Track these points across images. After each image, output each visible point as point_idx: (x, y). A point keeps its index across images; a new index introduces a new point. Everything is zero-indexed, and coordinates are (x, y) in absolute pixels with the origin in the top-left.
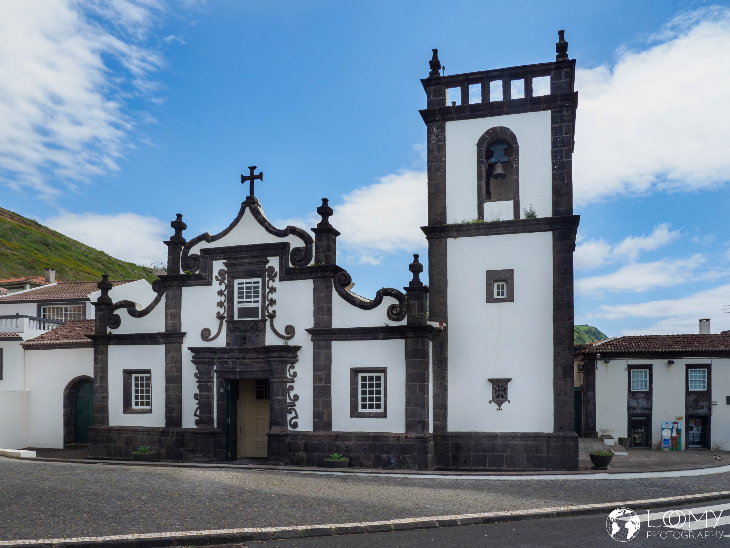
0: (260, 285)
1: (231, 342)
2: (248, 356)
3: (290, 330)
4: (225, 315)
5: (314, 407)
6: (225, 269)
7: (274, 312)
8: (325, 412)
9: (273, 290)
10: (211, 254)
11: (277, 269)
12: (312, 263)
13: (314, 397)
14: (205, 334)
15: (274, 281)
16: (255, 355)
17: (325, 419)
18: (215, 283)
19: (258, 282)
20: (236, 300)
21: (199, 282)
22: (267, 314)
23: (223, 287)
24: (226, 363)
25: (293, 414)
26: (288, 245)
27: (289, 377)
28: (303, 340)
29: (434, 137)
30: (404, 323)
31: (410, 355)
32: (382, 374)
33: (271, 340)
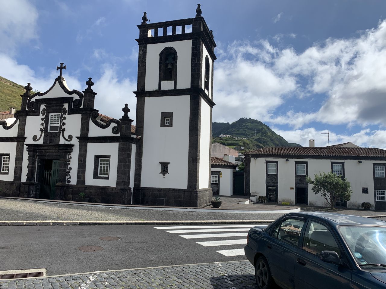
0: (60, 116)
1: (45, 142)
2: (51, 148)
3: (70, 137)
4: (44, 129)
5: (78, 173)
6: (46, 108)
7: (64, 128)
8: (82, 175)
9: (65, 118)
10: (40, 101)
11: (67, 109)
12: (82, 107)
13: (78, 168)
14: (35, 138)
15: (65, 114)
16: (54, 148)
17: (82, 179)
18: (41, 114)
19: (59, 115)
20: (49, 123)
21: (34, 114)
22: (61, 129)
23: (44, 117)
24: (42, 152)
25: (69, 177)
26: (72, 98)
27: (68, 159)
28: (75, 142)
29: (141, 51)
30: (119, 135)
31: (120, 150)
32: (109, 159)
33: (62, 141)
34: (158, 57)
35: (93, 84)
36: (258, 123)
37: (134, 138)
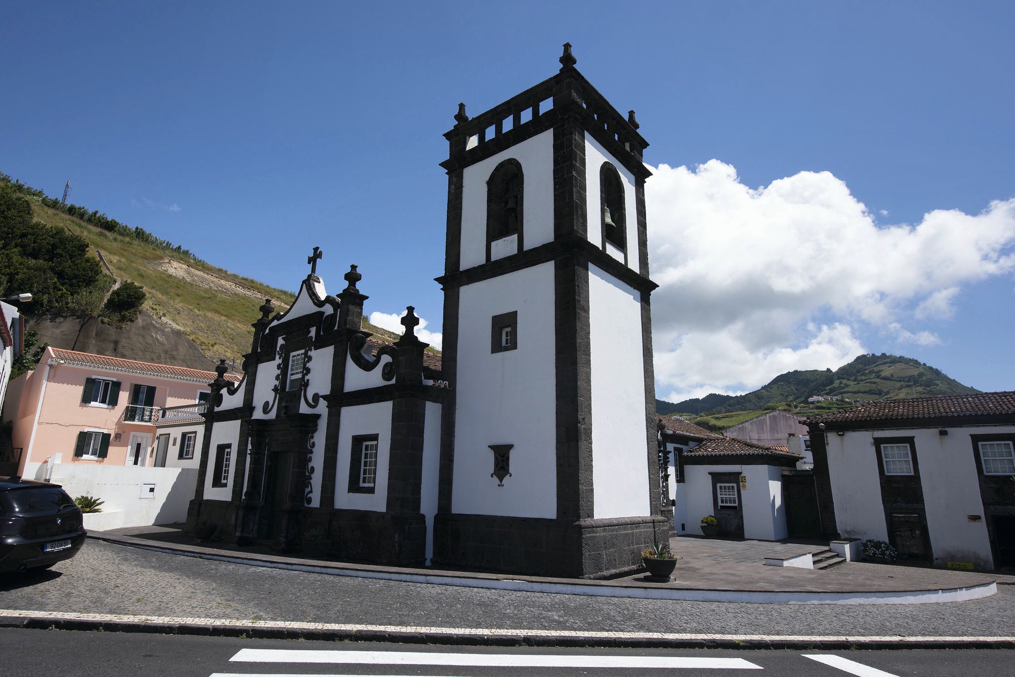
0: (303, 356)
1: (279, 413)
3: (316, 398)
4: (279, 388)
5: (322, 480)
6: (285, 343)
7: (308, 380)
8: (330, 484)
9: (310, 359)
10: (277, 331)
11: (314, 339)
12: (336, 328)
13: (324, 467)
14: (266, 408)
15: (311, 350)
16: (292, 425)
17: (329, 494)
18: (277, 357)
19: (303, 354)
20: (289, 372)
21: (268, 358)
22: (303, 384)
23: (281, 361)
24: (274, 436)
25: (309, 489)
26: (323, 313)
27: (309, 448)
28: (322, 408)
29: (453, 187)
30: (393, 381)
31: (396, 418)
32: (375, 443)
33: (304, 409)
34: (484, 189)
35: (358, 277)
36: (907, 364)
37: (428, 386)
